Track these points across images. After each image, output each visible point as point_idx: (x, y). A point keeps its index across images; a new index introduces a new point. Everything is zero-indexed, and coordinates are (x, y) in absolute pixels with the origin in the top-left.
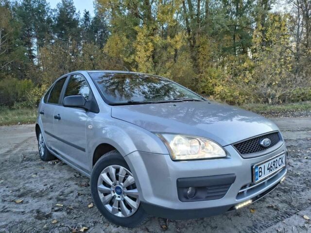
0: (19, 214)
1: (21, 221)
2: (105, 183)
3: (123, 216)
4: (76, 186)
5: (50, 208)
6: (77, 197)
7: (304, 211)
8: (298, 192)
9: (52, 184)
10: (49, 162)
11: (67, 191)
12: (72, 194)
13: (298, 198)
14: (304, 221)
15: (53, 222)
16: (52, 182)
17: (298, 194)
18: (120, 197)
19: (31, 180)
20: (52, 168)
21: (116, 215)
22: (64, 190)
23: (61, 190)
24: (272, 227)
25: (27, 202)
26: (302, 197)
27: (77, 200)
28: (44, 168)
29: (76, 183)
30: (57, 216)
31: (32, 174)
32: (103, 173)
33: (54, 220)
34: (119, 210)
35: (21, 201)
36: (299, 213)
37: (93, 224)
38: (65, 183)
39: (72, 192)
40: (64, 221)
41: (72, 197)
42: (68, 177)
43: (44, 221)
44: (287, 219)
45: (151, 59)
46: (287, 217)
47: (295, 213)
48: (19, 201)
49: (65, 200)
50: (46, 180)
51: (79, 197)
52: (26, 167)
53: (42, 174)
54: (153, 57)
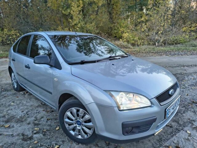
0: (9, 136)
1: (12, 142)
2: (69, 118)
3: (82, 138)
4: (44, 112)
5: (31, 132)
6: (47, 122)
7: (187, 128)
8: (182, 114)
9: (27, 110)
10: (21, 93)
11: (39, 116)
12: (42, 119)
13: (183, 118)
14: (187, 135)
15: (35, 143)
16: (26, 109)
17: (182, 116)
18: (79, 127)
19: (11, 107)
20: (24, 97)
21: (77, 137)
22: (37, 116)
23: (34, 116)
24: (170, 140)
25: (13, 127)
26: (185, 117)
27: (47, 124)
28: (18, 97)
29: (43, 109)
30: (37, 138)
31: (11, 102)
32: (68, 112)
33: (35, 140)
34: (79, 134)
35: (8, 125)
36: (184, 129)
37: (62, 143)
38: (36, 110)
39: (42, 117)
40: (42, 141)
41: (43, 122)
42: (37, 105)
43: (29, 142)
44: (178, 134)
45: (81, 13)
46: (178, 132)
47: (182, 129)
48: (7, 125)
49: (40, 124)
50: (22, 108)
51: (48, 121)
52: (5, 97)
53: (18, 102)
54: (83, 11)
